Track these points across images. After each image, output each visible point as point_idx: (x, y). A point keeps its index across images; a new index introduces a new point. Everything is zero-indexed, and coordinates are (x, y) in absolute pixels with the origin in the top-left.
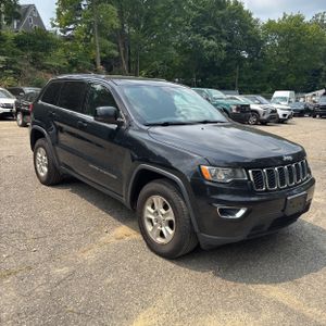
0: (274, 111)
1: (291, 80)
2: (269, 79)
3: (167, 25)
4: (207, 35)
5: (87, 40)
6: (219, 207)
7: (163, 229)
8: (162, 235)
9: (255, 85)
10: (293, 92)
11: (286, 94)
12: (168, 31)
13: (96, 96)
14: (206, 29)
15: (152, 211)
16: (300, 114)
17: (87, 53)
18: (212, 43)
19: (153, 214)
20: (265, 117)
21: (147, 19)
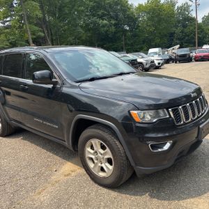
0: (153, 62)
1: (158, 41)
2: (144, 42)
3: (74, 13)
4: (101, 17)
5: (20, 27)
6: (150, 143)
7: (103, 165)
8: (102, 169)
9: (136, 47)
10: (160, 49)
11: (156, 50)
12: (75, 16)
13: (32, 65)
14: (100, 13)
15: (92, 151)
16: (167, 61)
17: (22, 37)
18: (105, 22)
19: (93, 154)
20: (147, 66)
21: (60, 10)
